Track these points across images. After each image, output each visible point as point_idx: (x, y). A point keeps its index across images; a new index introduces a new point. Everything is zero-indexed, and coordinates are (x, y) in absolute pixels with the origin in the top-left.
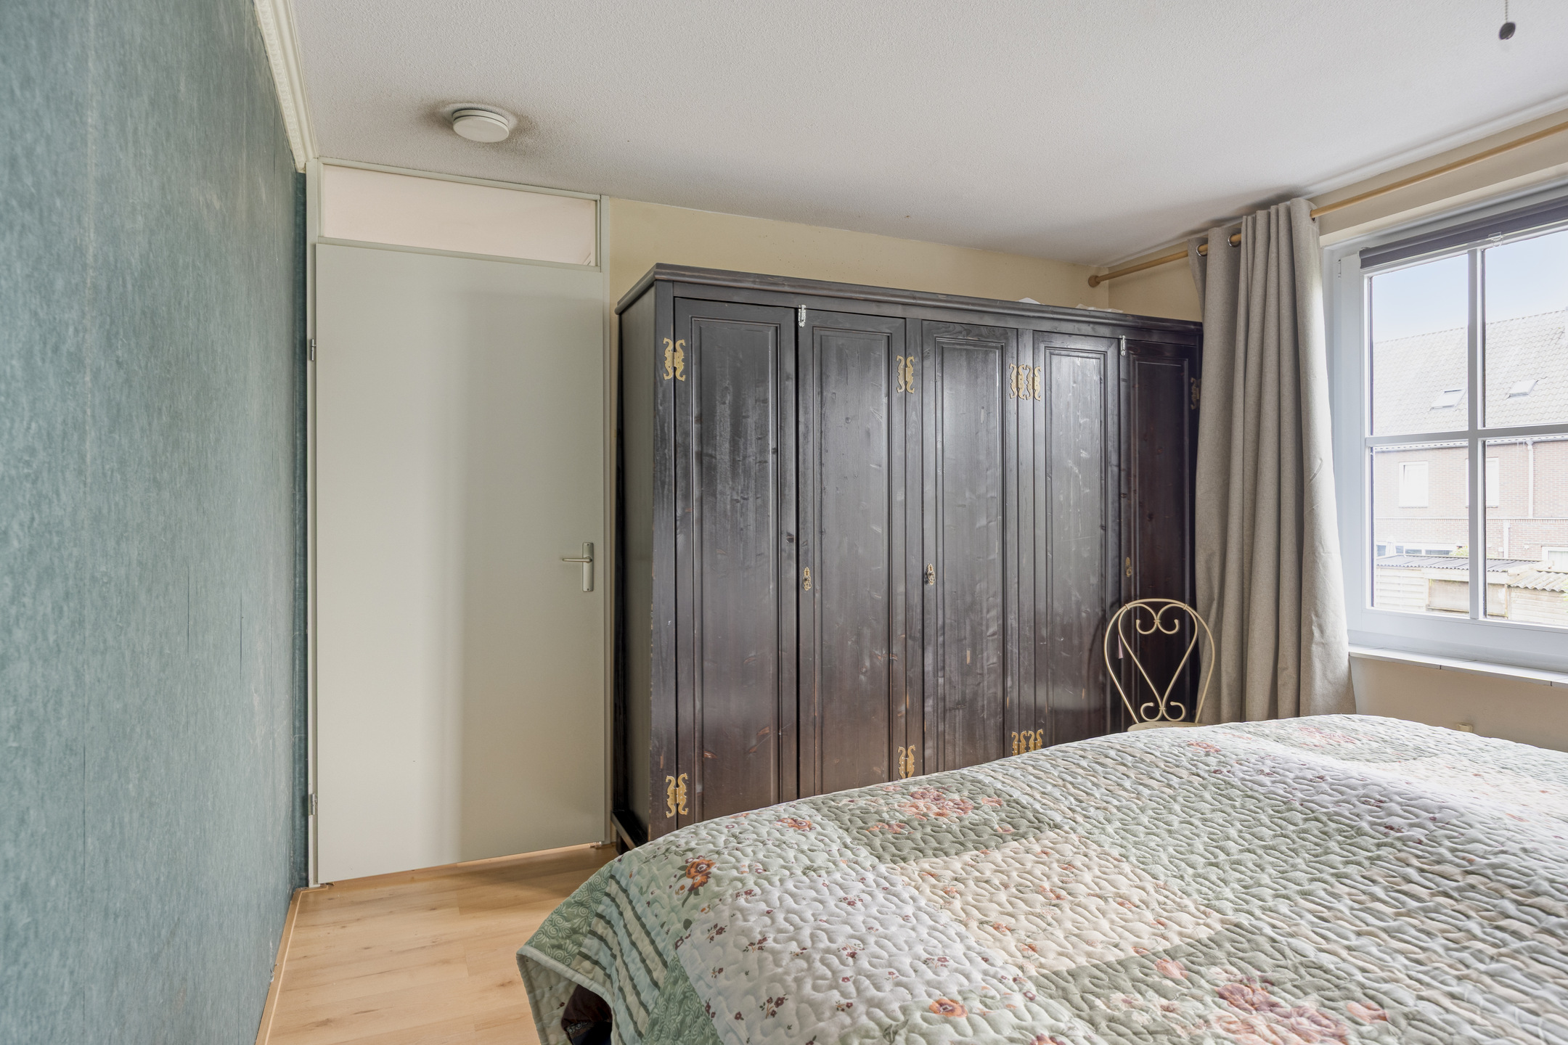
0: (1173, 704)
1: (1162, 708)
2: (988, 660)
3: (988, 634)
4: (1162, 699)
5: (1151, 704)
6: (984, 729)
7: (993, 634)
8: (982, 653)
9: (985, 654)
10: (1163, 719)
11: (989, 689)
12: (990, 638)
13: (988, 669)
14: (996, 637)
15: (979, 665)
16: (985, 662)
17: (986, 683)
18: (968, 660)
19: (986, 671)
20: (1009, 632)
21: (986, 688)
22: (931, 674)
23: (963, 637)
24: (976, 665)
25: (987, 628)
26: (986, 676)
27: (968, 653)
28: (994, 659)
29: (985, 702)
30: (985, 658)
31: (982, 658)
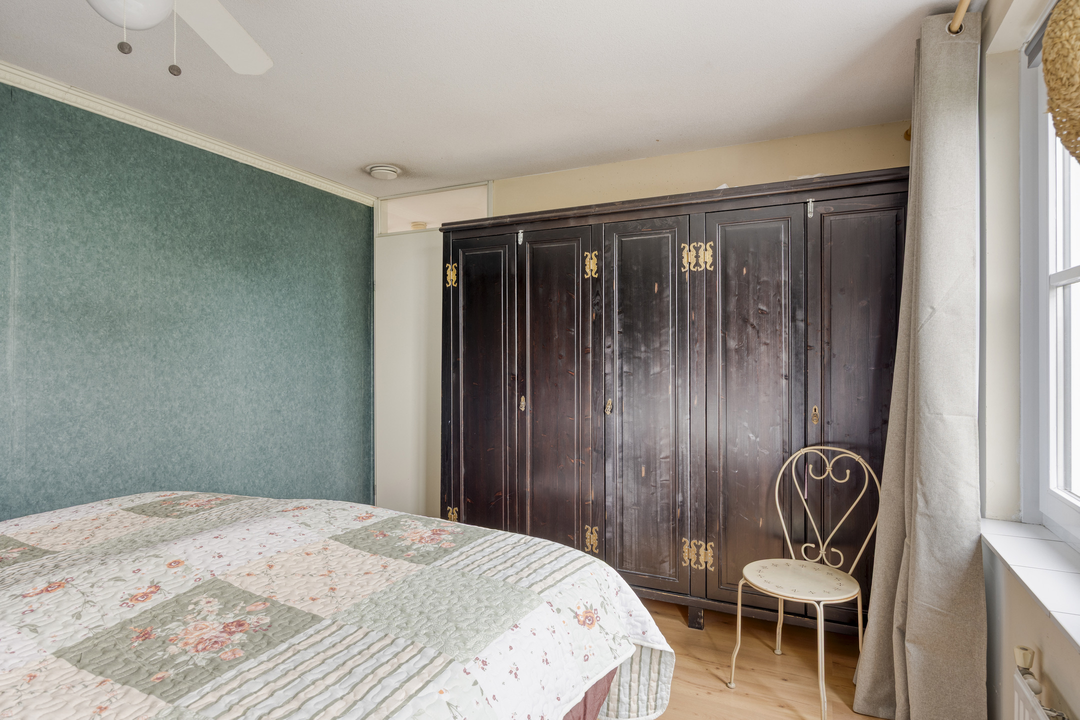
0: (833, 550)
1: (823, 551)
2: (661, 477)
3: (661, 457)
4: (823, 544)
5: (813, 546)
6: (657, 529)
7: (666, 458)
8: (656, 471)
9: (658, 472)
10: (821, 562)
11: (662, 499)
12: (663, 460)
13: (661, 484)
14: (668, 460)
15: (652, 479)
16: (658, 478)
17: (659, 494)
18: (643, 474)
19: (659, 485)
20: (680, 458)
21: (659, 498)
22: (611, 479)
23: (638, 456)
24: (650, 479)
25: (660, 453)
26: (659, 490)
27: (643, 469)
28: (666, 477)
29: (659, 509)
30: (658, 475)
31: (656, 475)
